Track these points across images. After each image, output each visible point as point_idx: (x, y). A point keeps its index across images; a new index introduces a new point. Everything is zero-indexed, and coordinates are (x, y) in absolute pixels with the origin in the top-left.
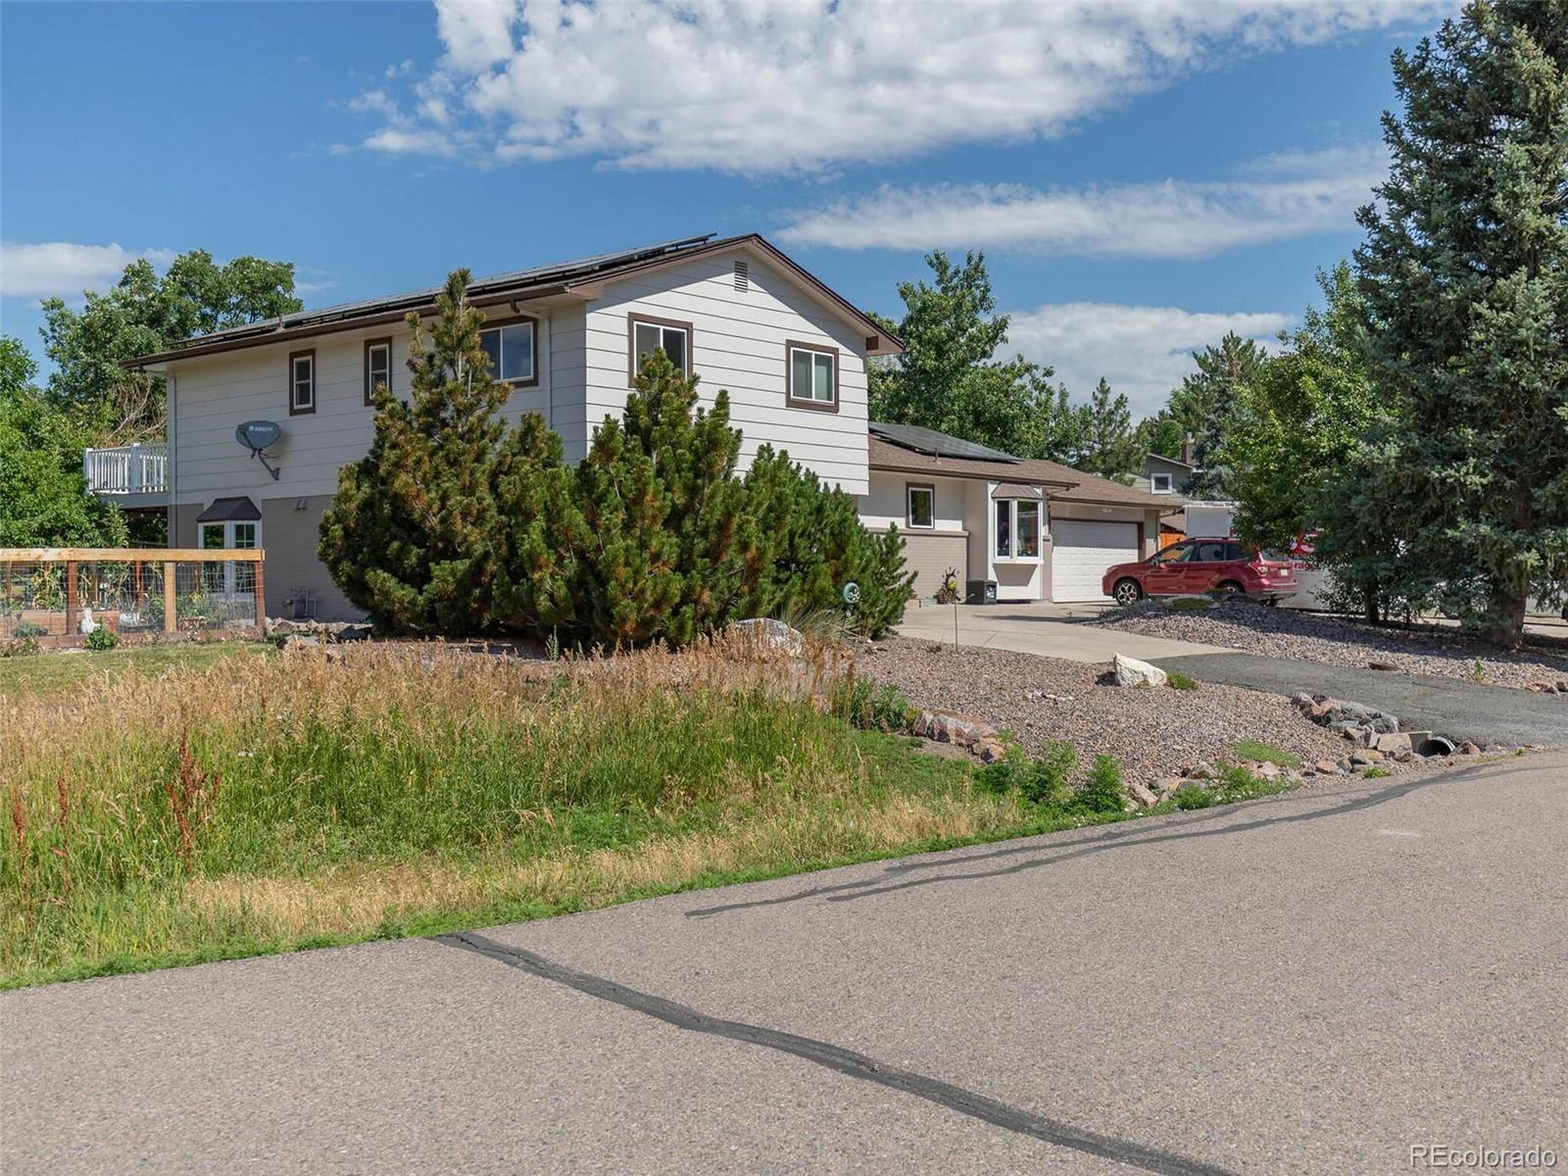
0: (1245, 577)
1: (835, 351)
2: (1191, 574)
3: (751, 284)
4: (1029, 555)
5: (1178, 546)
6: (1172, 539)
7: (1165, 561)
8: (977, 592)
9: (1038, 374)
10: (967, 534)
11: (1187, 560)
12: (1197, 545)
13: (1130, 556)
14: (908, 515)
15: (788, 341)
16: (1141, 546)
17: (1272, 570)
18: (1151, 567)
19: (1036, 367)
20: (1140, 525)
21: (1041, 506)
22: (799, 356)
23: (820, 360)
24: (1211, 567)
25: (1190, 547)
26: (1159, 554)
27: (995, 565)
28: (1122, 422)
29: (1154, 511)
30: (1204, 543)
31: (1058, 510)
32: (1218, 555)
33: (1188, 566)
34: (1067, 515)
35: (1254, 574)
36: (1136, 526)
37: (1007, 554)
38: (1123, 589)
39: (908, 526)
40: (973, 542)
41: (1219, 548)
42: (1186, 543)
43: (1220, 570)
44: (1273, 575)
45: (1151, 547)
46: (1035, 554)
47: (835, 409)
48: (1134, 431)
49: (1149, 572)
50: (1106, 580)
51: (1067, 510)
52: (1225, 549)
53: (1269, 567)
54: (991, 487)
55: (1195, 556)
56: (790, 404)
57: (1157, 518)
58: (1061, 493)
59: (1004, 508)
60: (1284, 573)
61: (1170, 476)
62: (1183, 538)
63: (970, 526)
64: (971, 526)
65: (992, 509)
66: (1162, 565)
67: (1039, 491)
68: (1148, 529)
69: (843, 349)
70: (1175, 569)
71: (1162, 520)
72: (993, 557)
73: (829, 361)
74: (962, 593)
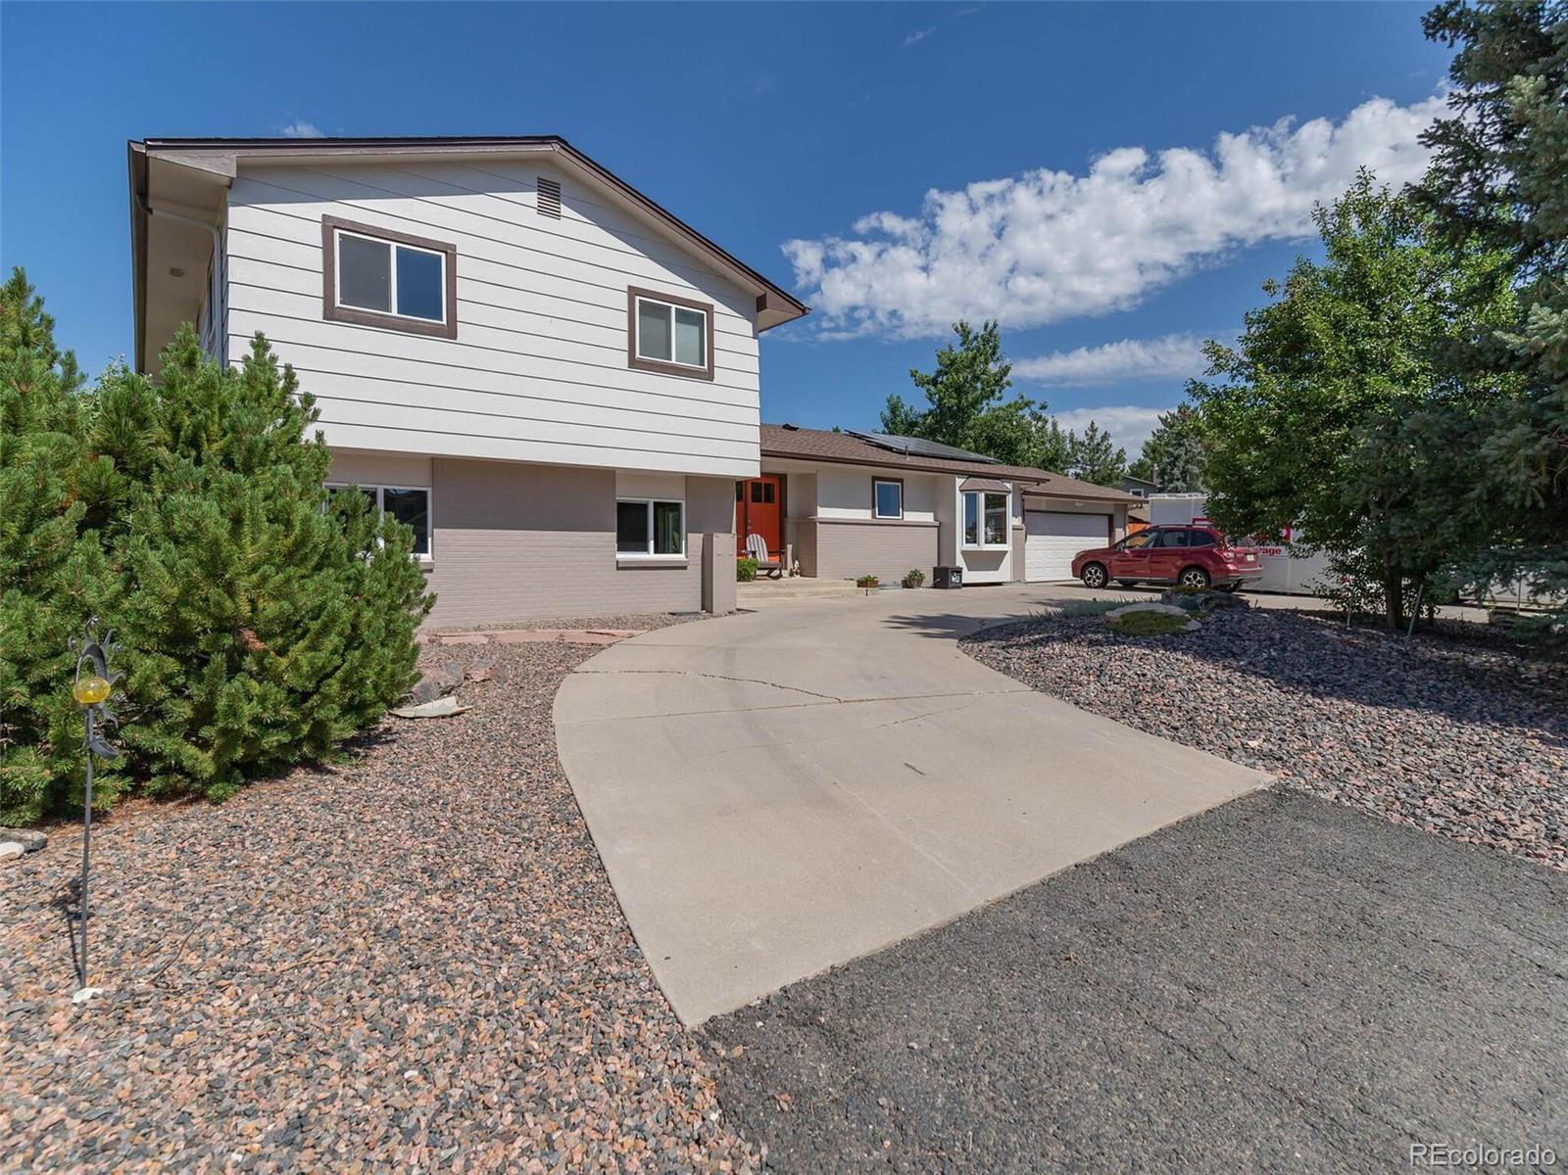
0: (1210, 562)
1: (709, 308)
2: (1155, 559)
3: (565, 210)
4: (997, 543)
5: (1143, 533)
6: (1139, 527)
7: (1130, 547)
8: (944, 577)
9: (1035, 408)
10: (937, 524)
11: (1150, 547)
12: (1161, 533)
13: (1101, 543)
14: (874, 507)
15: (629, 287)
16: (1111, 534)
17: (1238, 555)
18: (1116, 553)
19: (1033, 402)
20: (1111, 517)
21: (1009, 499)
22: (649, 309)
23: (683, 317)
24: (1174, 553)
25: (1154, 534)
26: (1124, 541)
27: (963, 552)
28: (1106, 451)
29: (1123, 506)
30: (1168, 531)
31: (1031, 502)
32: (1182, 542)
33: (1151, 551)
34: (1043, 509)
35: (1220, 561)
36: (1106, 518)
37: (975, 542)
38: (1090, 572)
39: (874, 516)
40: (944, 530)
41: (1182, 535)
42: (1150, 531)
43: (1184, 556)
44: (1240, 561)
45: (1120, 534)
46: (1004, 541)
47: (708, 376)
48: (1115, 457)
49: (1116, 557)
50: (1074, 565)
51: (1043, 503)
52: (1189, 535)
53: (1235, 553)
54: (959, 481)
55: (1159, 542)
56: (634, 363)
57: (1126, 511)
58: (1033, 488)
59: (971, 501)
60: (1250, 558)
61: (1142, 490)
62: (1148, 527)
63: (940, 517)
64: (942, 518)
65: (960, 500)
66: (1127, 551)
67: (1009, 486)
68: (1118, 520)
69: (718, 306)
70: (1140, 554)
71: (1130, 513)
72: (961, 544)
73: (696, 318)
74: (929, 578)
